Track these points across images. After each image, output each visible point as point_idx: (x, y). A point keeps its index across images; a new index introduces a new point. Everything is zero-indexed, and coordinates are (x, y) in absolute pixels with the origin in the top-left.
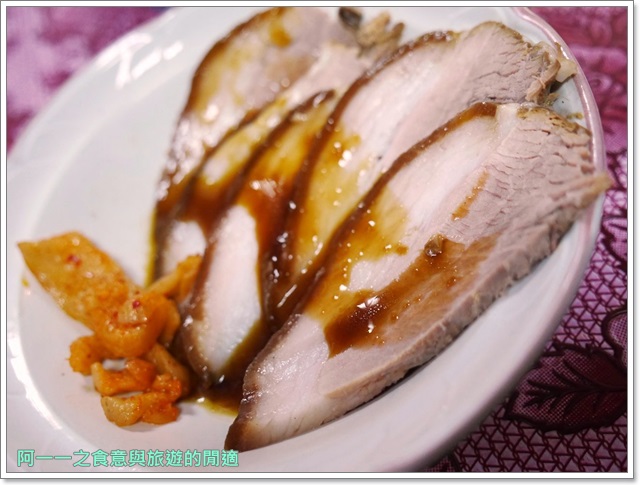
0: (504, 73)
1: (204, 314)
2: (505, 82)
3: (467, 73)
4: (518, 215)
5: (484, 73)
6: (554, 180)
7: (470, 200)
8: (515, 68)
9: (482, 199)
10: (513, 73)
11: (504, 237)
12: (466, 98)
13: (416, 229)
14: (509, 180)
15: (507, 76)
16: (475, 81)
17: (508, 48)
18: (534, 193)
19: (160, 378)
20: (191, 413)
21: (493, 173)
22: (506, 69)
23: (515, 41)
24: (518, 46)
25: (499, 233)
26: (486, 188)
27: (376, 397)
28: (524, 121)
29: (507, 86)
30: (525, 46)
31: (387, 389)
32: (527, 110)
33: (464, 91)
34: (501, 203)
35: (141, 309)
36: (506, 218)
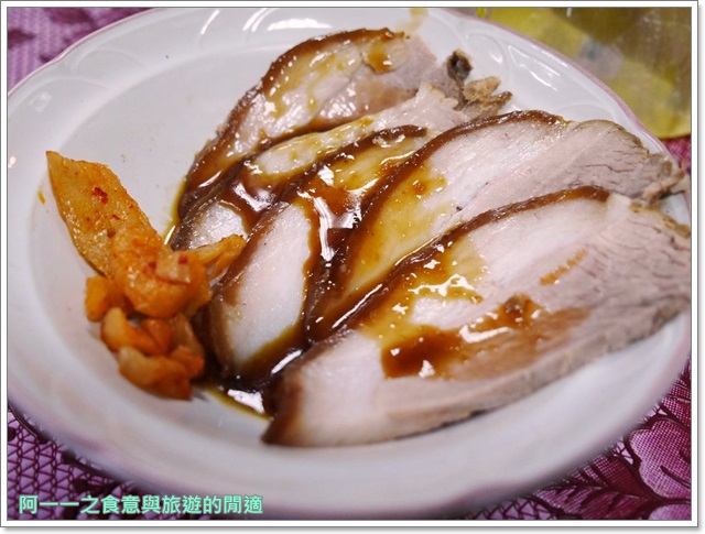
0: (617, 168)
1: (237, 300)
2: (616, 177)
3: (573, 158)
4: (615, 295)
5: (593, 163)
6: (660, 272)
7: (563, 270)
8: (630, 167)
9: (575, 273)
10: (627, 171)
11: (600, 311)
12: (568, 180)
13: (493, 283)
14: (609, 264)
15: (619, 172)
16: (581, 167)
17: (626, 149)
18: (634, 281)
19: (181, 348)
20: (202, 398)
21: (592, 252)
22: (618, 166)
23: (633, 144)
24: (636, 150)
25: (594, 306)
26: (582, 263)
27: (433, 430)
28: (636, 215)
29: (617, 181)
30: (645, 152)
31: (446, 425)
32: (640, 206)
33: (567, 173)
34: (596, 282)
35: (186, 268)
36: (601, 295)
